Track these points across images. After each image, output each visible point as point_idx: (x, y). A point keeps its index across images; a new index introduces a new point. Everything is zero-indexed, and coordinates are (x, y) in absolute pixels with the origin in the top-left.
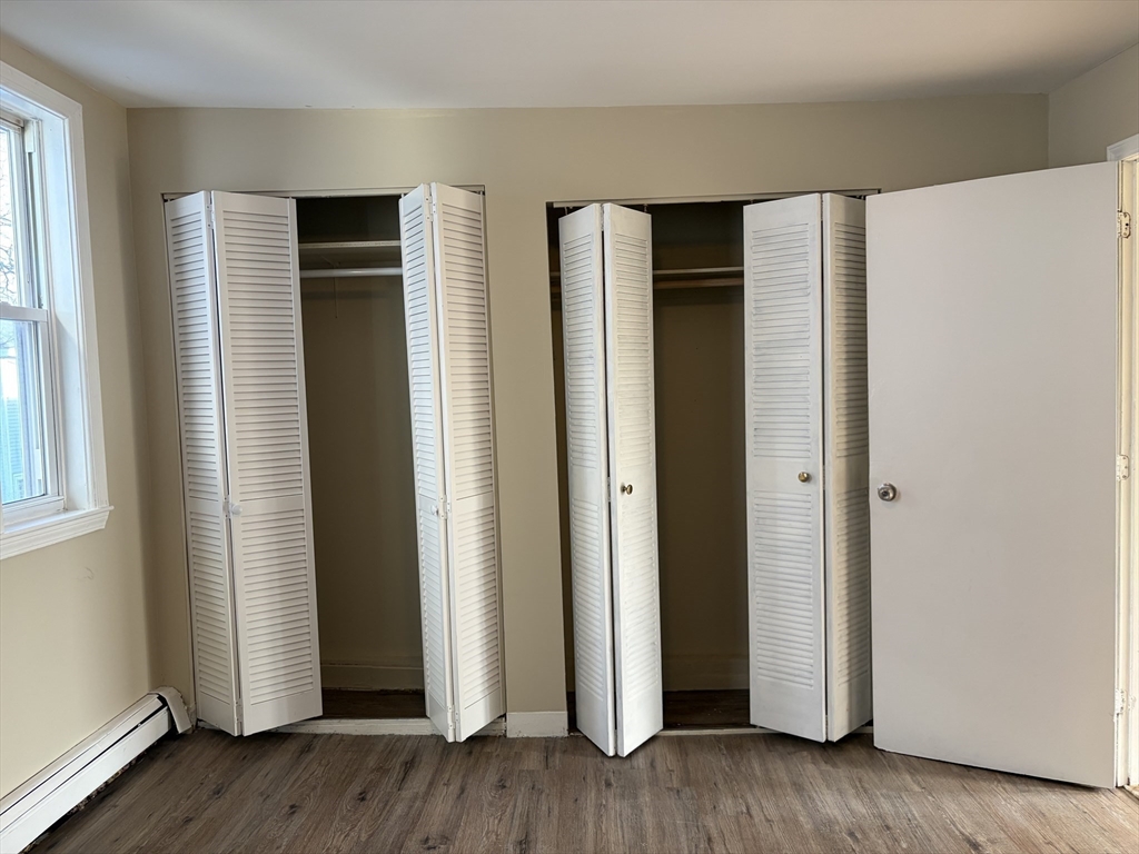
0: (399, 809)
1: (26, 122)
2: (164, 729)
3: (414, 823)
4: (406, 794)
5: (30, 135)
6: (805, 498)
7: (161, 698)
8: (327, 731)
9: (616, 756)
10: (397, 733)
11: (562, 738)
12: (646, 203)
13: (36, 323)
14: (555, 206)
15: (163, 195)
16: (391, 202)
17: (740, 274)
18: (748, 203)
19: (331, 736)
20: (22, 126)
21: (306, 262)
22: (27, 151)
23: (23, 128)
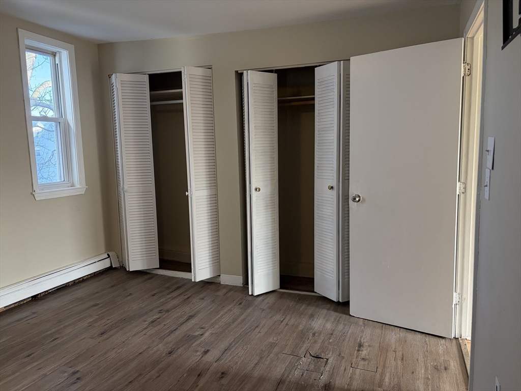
0: (161, 301)
1: (56, 53)
2: (108, 265)
3: (162, 305)
4: (169, 296)
5: (57, 58)
6: (331, 196)
7: (108, 255)
8: (162, 274)
9: (252, 295)
10: (184, 277)
11: (240, 287)
12: (274, 69)
13: (59, 123)
14: (239, 72)
15: (109, 75)
16: (179, 74)
17: (314, 99)
18: (316, 66)
19: (162, 275)
20: (54, 55)
21: (152, 100)
22: (56, 63)
23: (55, 55)
